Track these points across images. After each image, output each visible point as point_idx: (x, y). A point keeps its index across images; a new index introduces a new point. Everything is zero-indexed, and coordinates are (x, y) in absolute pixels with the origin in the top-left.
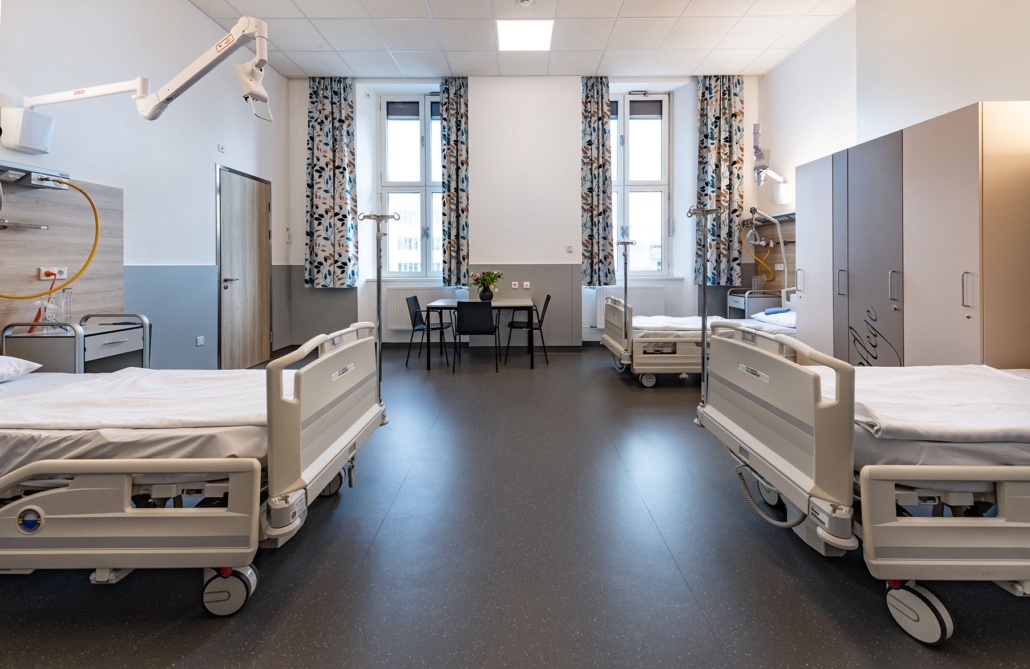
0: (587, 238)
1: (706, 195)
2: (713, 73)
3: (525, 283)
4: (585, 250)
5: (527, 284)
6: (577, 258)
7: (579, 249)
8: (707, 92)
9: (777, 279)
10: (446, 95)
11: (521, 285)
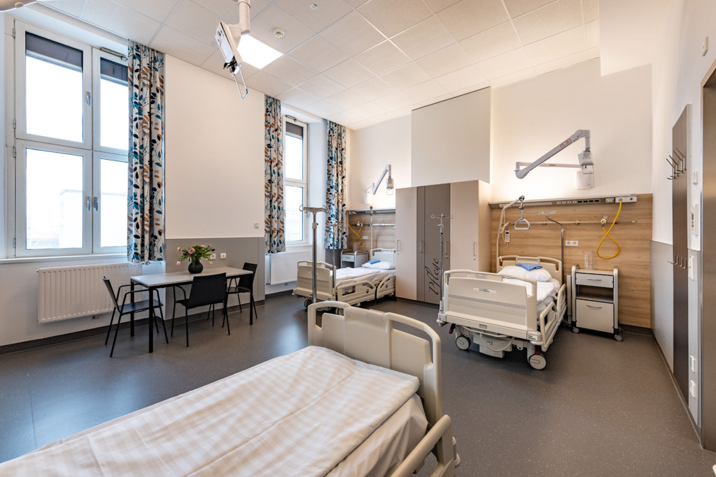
0: (268, 217)
1: (331, 194)
2: (334, 122)
3: (222, 254)
4: (267, 227)
5: (223, 255)
6: (261, 233)
7: (263, 226)
8: (331, 132)
9: (364, 244)
10: (138, 62)
11: (218, 256)
